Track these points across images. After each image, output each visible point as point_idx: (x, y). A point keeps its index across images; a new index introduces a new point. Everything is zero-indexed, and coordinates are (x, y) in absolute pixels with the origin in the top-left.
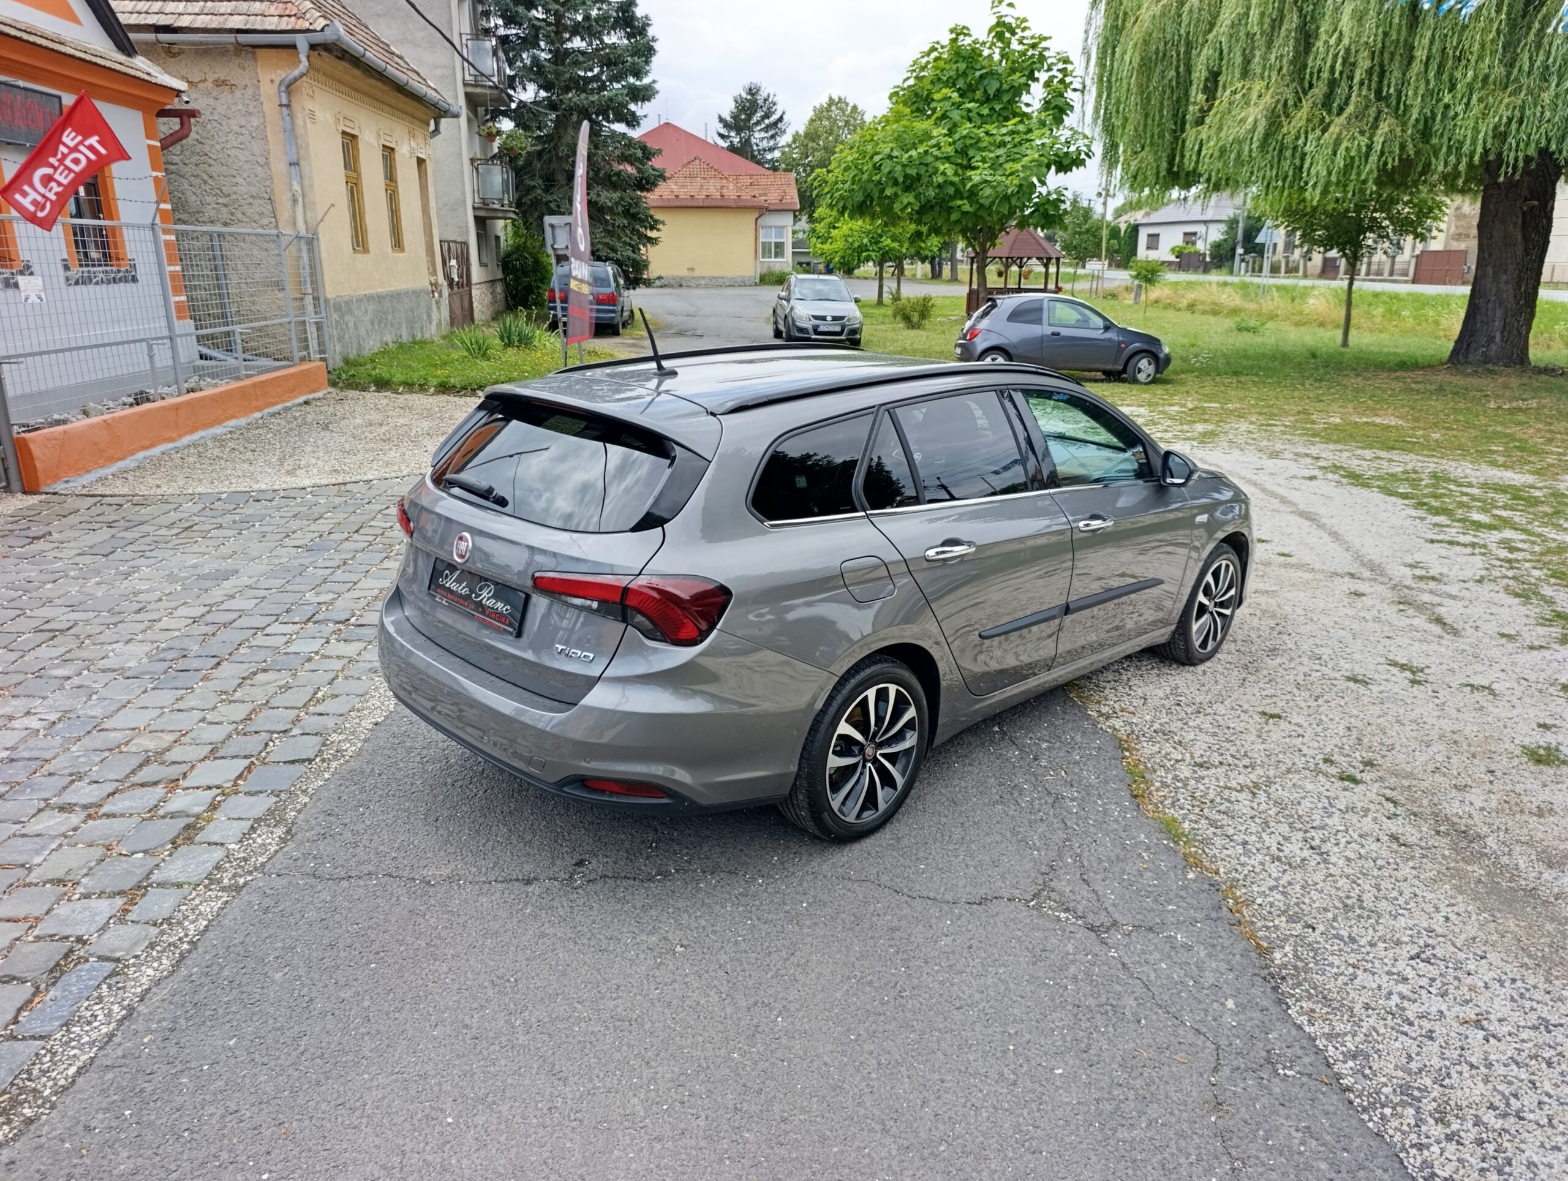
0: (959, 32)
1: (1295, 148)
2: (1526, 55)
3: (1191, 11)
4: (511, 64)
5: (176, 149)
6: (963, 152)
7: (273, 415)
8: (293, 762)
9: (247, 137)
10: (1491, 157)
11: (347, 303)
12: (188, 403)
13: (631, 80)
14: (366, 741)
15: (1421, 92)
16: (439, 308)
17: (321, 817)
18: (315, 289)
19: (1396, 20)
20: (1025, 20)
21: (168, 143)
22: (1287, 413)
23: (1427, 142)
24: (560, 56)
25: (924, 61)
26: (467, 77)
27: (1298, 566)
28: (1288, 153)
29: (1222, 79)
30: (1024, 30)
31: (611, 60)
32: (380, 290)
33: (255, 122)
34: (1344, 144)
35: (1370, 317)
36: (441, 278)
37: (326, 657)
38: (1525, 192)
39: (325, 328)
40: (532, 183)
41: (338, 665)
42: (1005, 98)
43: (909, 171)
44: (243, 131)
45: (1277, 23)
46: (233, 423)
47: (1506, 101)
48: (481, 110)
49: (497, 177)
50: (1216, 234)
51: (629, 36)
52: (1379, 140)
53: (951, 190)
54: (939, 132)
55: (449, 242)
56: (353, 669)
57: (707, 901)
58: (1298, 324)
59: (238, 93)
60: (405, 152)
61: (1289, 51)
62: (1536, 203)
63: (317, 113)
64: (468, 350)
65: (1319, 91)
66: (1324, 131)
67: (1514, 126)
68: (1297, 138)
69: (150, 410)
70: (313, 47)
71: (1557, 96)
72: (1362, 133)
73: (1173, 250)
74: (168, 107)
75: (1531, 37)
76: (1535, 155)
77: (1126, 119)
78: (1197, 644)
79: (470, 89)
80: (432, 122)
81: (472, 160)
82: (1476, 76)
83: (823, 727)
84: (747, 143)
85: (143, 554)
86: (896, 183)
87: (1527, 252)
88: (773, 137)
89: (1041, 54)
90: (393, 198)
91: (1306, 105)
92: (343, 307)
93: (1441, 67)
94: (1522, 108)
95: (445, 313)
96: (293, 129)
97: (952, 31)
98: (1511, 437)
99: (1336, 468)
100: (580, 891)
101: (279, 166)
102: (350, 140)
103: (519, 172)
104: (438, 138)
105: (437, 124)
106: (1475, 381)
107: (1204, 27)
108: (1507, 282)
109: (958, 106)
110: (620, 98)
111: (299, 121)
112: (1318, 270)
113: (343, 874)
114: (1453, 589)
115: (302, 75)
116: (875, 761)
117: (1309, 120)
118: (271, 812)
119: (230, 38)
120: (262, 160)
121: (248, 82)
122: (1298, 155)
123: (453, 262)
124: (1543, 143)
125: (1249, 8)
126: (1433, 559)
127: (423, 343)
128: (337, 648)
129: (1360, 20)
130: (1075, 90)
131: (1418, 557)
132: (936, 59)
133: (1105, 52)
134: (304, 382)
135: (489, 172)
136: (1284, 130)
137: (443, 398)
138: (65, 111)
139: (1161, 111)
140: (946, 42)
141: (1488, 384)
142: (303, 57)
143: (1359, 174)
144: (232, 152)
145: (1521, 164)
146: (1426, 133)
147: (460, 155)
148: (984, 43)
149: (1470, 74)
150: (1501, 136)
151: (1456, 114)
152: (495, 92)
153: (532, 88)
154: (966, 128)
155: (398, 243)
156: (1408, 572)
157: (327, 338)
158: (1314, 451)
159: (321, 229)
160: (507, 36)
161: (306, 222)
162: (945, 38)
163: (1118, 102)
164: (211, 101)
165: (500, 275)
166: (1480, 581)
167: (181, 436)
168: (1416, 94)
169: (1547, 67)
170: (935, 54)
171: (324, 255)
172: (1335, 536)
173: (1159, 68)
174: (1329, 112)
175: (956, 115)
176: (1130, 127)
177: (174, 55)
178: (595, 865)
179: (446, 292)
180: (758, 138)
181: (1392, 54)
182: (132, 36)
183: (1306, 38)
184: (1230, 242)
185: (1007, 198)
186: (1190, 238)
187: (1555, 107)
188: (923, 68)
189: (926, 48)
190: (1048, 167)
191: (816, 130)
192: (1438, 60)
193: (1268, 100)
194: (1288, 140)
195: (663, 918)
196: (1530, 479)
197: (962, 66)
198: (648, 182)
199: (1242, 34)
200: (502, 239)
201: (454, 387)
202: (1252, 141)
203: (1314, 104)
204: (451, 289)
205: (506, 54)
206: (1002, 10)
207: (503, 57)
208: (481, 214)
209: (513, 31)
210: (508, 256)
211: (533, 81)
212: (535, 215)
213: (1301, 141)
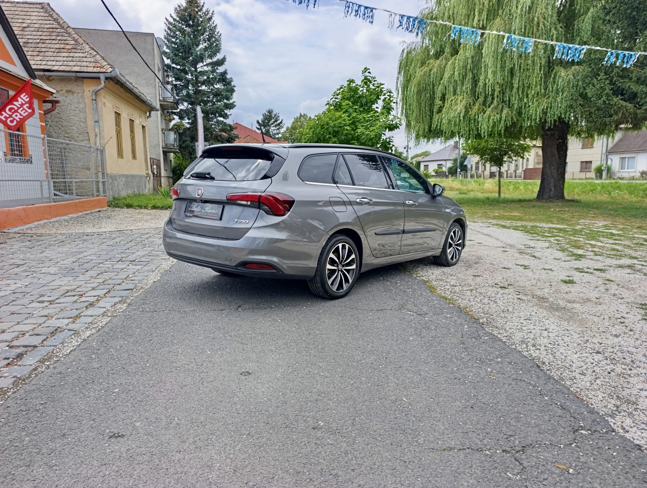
0: (352, 81)
1: (475, 120)
2: (550, 86)
3: (434, 73)
4: (177, 95)
5: (49, 116)
6: (353, 123)
7: (87, 214)
8: (125, 290)
9: (78, 112)
10: (543, 121)
11: (115, 176)
12: (54, 206)
13: (225, 101)
15: (517, 99)
16: (149, 183)
17: (141, 301)
18: (103, 169)
19: (506, 74)
20: (374, 78)
21: (47, 112)
22: (479, 213)
23: (521, 117)
24: (197, 92)
25: (338, 92)
26: (161, 98)
27: (484, 246)
28: (473, 121)
29: (446, 97)
30: (374, 81)
31: (217, 94)
32: (127, 173)
33: (82, 106)
34: (492, 118)
35: (508, 190)
36: (150, 172)
38: (557, 137)
39: (106, 185)
40: (186, 139)
42: (369, 105)
43: (335, 129)
44: (77, 109)
45: (464, 77)
46: (71, 215)
47: (545, 101)
48: (165, 111)
49: (172, 136)
50: (449, 164)
51: (224, 86)
52: (504, 116)
53: (350, 136)
54: (345, 116)
55: (153, 159)
58: (482, 193)
59: (75, 95)
60: (138, 122)
61: (469, 86)
62: (561, 141)
63: (106, 104)
64: (163, 195)
65: (481, 99)
66: (484, 113)
67: (549, 110)
68: (475, 116)
69: (41, 206)
70: (106, 78)
71: (562, 99)
72: (497, 114)
73: (434, 170)
74: (47, 99)
75: (551, 80)
76: (557, 120)
77: (413, 111)
78: (450, 257)
79: (162, 103)
80: (148, 113)
81: (162, 130)
82: (535, 93)
83: (325, 254)
84: (268, 131)
85: (46, 248)
86: (330, 133)
87: (560, 158)
88: (278, 129)
89: (381, 90)
90: (133, 139)
91: (477, 105)
92: (113, 177)
93: (523, 90)
94: (551, 103)
95: (151, 185)
96: (97, 109)
97: (348, 81)
98: (559, 217)
99: (497, 225)
100: (241, 311)
101: (90, 122)
102: (118, 115)
103: (180, 135)
104: (150, 119)
105: (150, 114)
106: (545, 204)
107: (438, 79)
108: (554, 169)
109: (351, 107)
110: (221, 107)
111: (99, 106)
112: (489, 176)
113: (154, 311)
114: (539, 250)
115: (102, 89)
116: (342, 271)
117: (478, 110)
118: (121, 301)
119: (74, 74)
120: (83, 120)
121: (80, 91)
122: (476, 122)
123: (155, 167)
124: (559, 115)
125: (454, 72)
126: (532, 244)
127: (143, 195)
129: (494, 74)
130: (394, 103)
131: (526, 243)
132: (343, 91)
133: (404, 89)
134: (98, 204)
135: (169, 134)
136: (470, 113)
137: (155, 211)
138: (10, 98)
139: (425, 108)
140: (346, 85)
141: (551, 204)
142: (102, 82)
143: (498, 128)
144: (72, 117)
145: (553, 122)
146: (520, 113)
147: (158, 127)
148: (360, 86)
149: (533, 92)
150: (545, 113)
151: (529, 106)
152: (172, 104)
153: (186, 104)
154: (354, 114)
155: (134, 157)
156: (523, 246)
157: (107, 188)
158: (489, 221)
159: (106, 147)
160: (176, 85)
161: (100, 144)
162: (346, 84)
163: (410, 105)
164: (64, 98)
165: (171, 175)
166: (548, 248)
167: (51, 218)
168: (515, 99)
169: (558, 89)
170: (342, 90)
171: (107, 157)
172: (497, 239)
173: (424, 93)
174: (486, 107)
175: (351, 110)
176: (414, 114)
177: (50, 81)
179: (152, 178)
180: (272, 129)
181: (506, 86)
182: (36, 73)
183: (475, 82)
184: (455, 167)
185: (371, 139)
186: (440, 166)
187: (562, 102)
188: (338, 95)
189: (339, 88)
190: (386, 128)
191: (295, 126)
192: (522, 87)
193: (464, 102)
194: (472, 116)
195: (272, 315)
196: (566, 227)
197: (352, 93)
198: (232, 139)
199: (452, 81)
200: (173, 161)
201: (159, 207)
202: (460, 117)
203: (480, 104)
204: (154, 177)
205: (176, 91)
206: (367, 74)
207: (175, 92)
208: (165, 150)
209: (179, 83)
210: (175, 168)
211: (186, 101)
212: (187, 151)
213: (476, 117)
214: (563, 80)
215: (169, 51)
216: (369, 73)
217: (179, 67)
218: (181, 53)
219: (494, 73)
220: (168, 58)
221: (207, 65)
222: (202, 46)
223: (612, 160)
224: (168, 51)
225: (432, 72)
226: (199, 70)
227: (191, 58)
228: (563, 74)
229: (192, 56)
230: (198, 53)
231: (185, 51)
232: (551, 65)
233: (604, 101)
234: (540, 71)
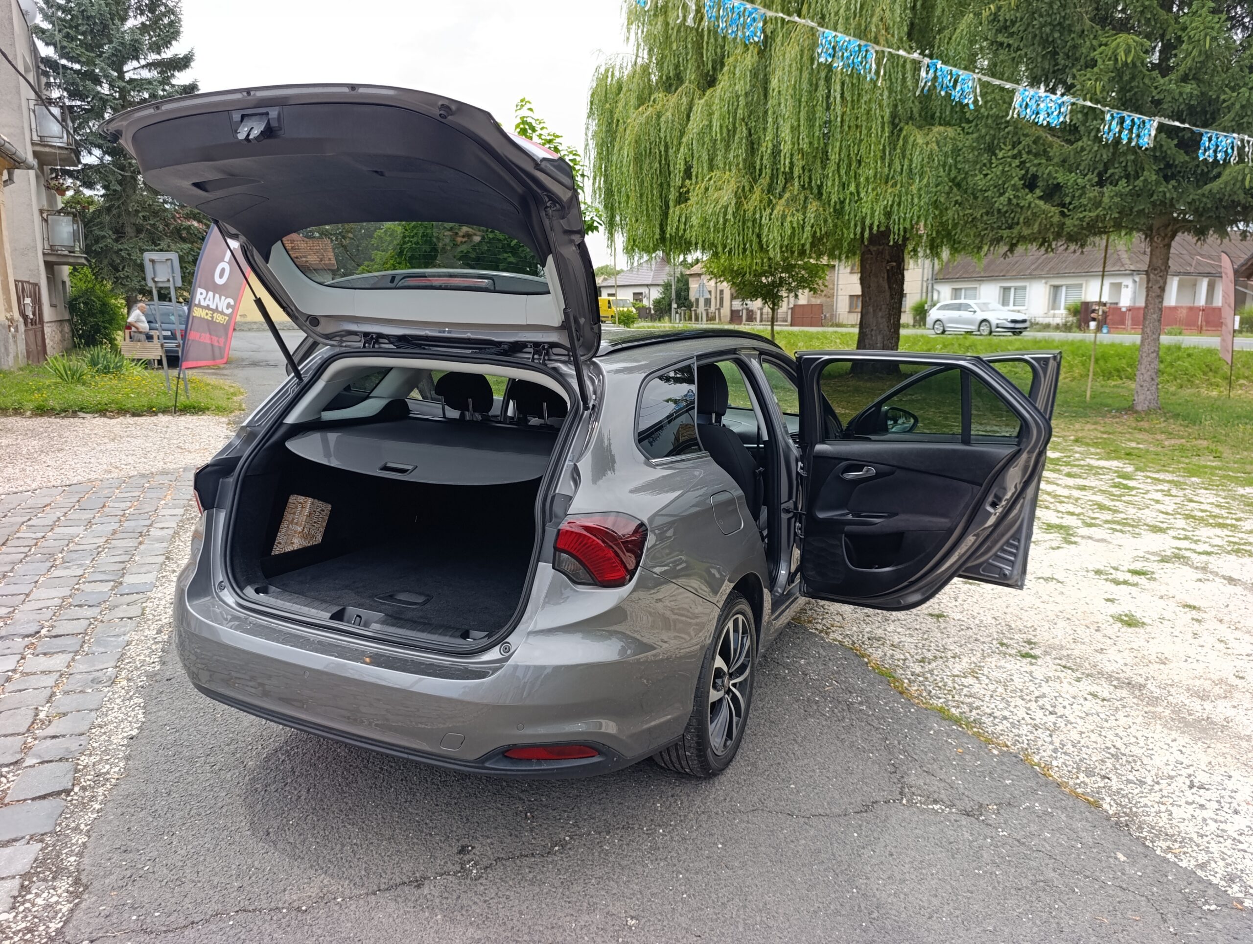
1: (754, 221)
2: (898, 162)
3: (666, 122)
4: (77, 131)
8: (44, 797)
10: (884, 229)
14: (127, 758)
15: (836, 183)
16: (15, 342)
17: (116, 857)
19: (816, 134)
20: (541, 122)
23: (841, 219)
26: (35, 138)
28: (750, 224)
29: (694, 171)
30: (542, 129)
34: (789, 219)
36: (16, 314)
37: (28, 674)
38: (888, 257)
40: (103, 233)
41: (50, 681)
45: (732, 133)
47: (890, 191)
48: (47, 168)
49: (67, 227)
50: (655, 294)
52: (809, 216)
55: (22, 282)
56: (67, 684)
57: (624, 863)
61: (742, 152)
62: (895, 264)
64: (61, 377)
65: (764, 181)
66: (772, 209)
67: (895, 208)
68: (754, 213)
71: (920, 189)
72: (798, 211)
75: (899, 150)
77: (628, 197)
79: (38, 148)
80: (5, 173)
81: (41, 212)
82: (872, 174)
83: (707, 662)
87: (891, 296)
91: (757, 191)
93: (849, 167)
94: (900, 197)
95: (22, 347)
100: (483, 881)
103: (87, 223)
104: (11, 187)
105: (10, 175)
107: (677, 133)
108: (882, 317)
113: (182, 922)
116: (729, 692)
117: (761, 201)
118: (40, 863)
122: (757, 226)
123: (28, 301)
125: (711, 122)
127: (4, 373)
128: (34, 663)
129: (792, 133)
130: (582, 176)
133: (602, 149)
135: (57, 222)
136: (746, 207)
137: (44, 421)
139: (652, 192)
143: (799, 239)
145: (902, 233)
146: (839, 212)
147: (31, 205)
149: (869, 172)
150: (888, 213)
151: (859, 199)
152: (65, 152)
153: (97, 152)
160: (71, 107)
165: (67, 316)
168: (833, 185)
169: (912, 170)
173: (648, 161)
174: (774, 197)
176: (632, 203)
178: (481, 848)
179: (22, 328)
181: (815, 157)
183: (752, 147)
184: (667, 299)
186: (638, 296)
192: (846, 162)
193: (733, 186)
194: (749, 214)
195: (592, 891)
199: (707, 139)
200: (68, 284)
201: (53, 409)
202: (725, 214)
203: (762, 190)
204: (26, 324)
205: (73, 122)
206: (524, 112)
207: (70, 124)
208: (50, 259)
209: (79, 103)
210: (75, 299)
211: (99, 146)
212: (105, 262)
213: (758, 216)
214: (921, 153)
215: (50, 26)
216: (530, 109)
217: (77, 67)
218: (83, 34)
219: (795, 129)
220: (47, 44)
221: (149, 66)
222: (133, 22)
223: (939, 292)
224: (46, 25)
225: (663, 119)
226: (127, 76)
227: (106, 47)
228: (920, 141)
229: (111, 42)
230: (127, 37)
231: (92, 31)
232: (897, 121)
233: (1010, 200)
234: (883, 130)
